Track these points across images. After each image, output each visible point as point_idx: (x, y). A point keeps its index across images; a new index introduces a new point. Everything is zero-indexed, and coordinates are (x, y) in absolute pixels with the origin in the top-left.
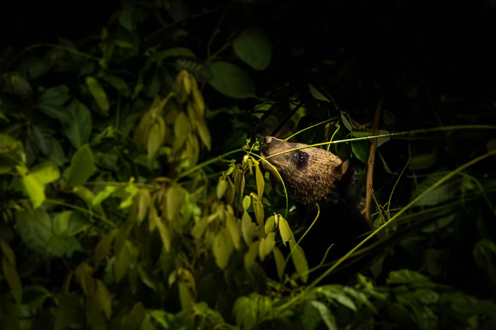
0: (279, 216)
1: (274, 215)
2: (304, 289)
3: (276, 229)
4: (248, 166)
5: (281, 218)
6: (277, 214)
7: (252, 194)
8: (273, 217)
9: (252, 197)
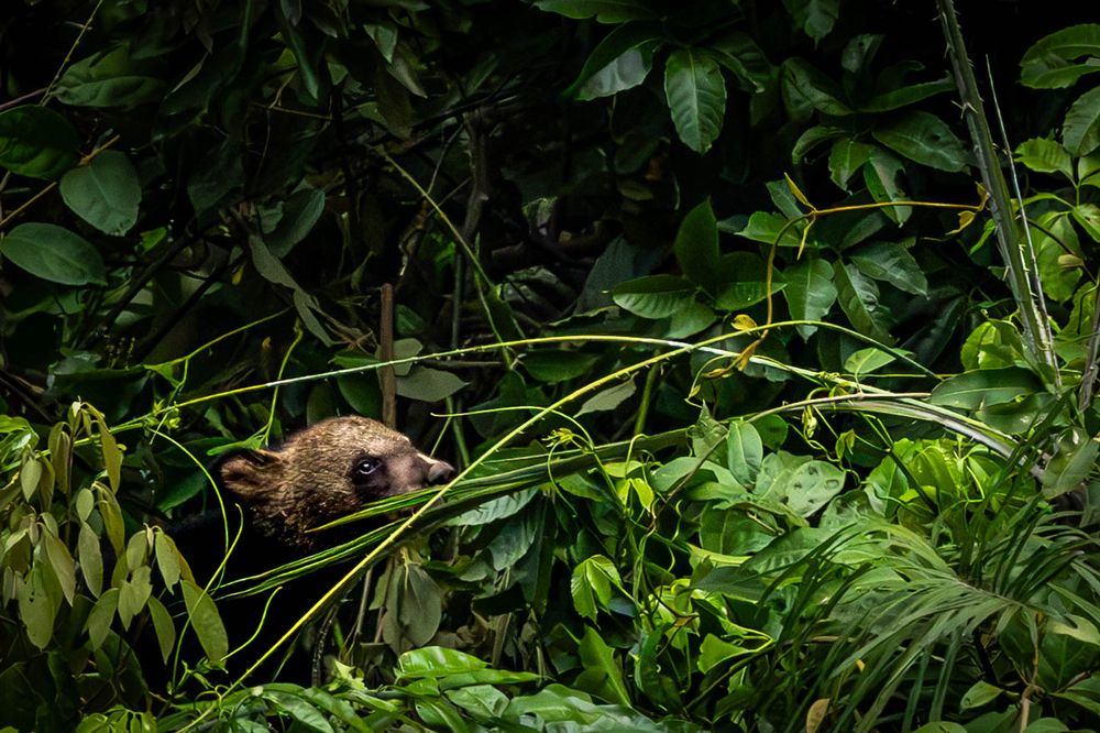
0: (155, 530)
1: (146, 529)
2: (222, 691)
3: (151, 559)
4: (82, 424)
5: (160, 533)
6: (150, 527)
7: (94, 485)
8: (144, 532)
9: (95, 492)
